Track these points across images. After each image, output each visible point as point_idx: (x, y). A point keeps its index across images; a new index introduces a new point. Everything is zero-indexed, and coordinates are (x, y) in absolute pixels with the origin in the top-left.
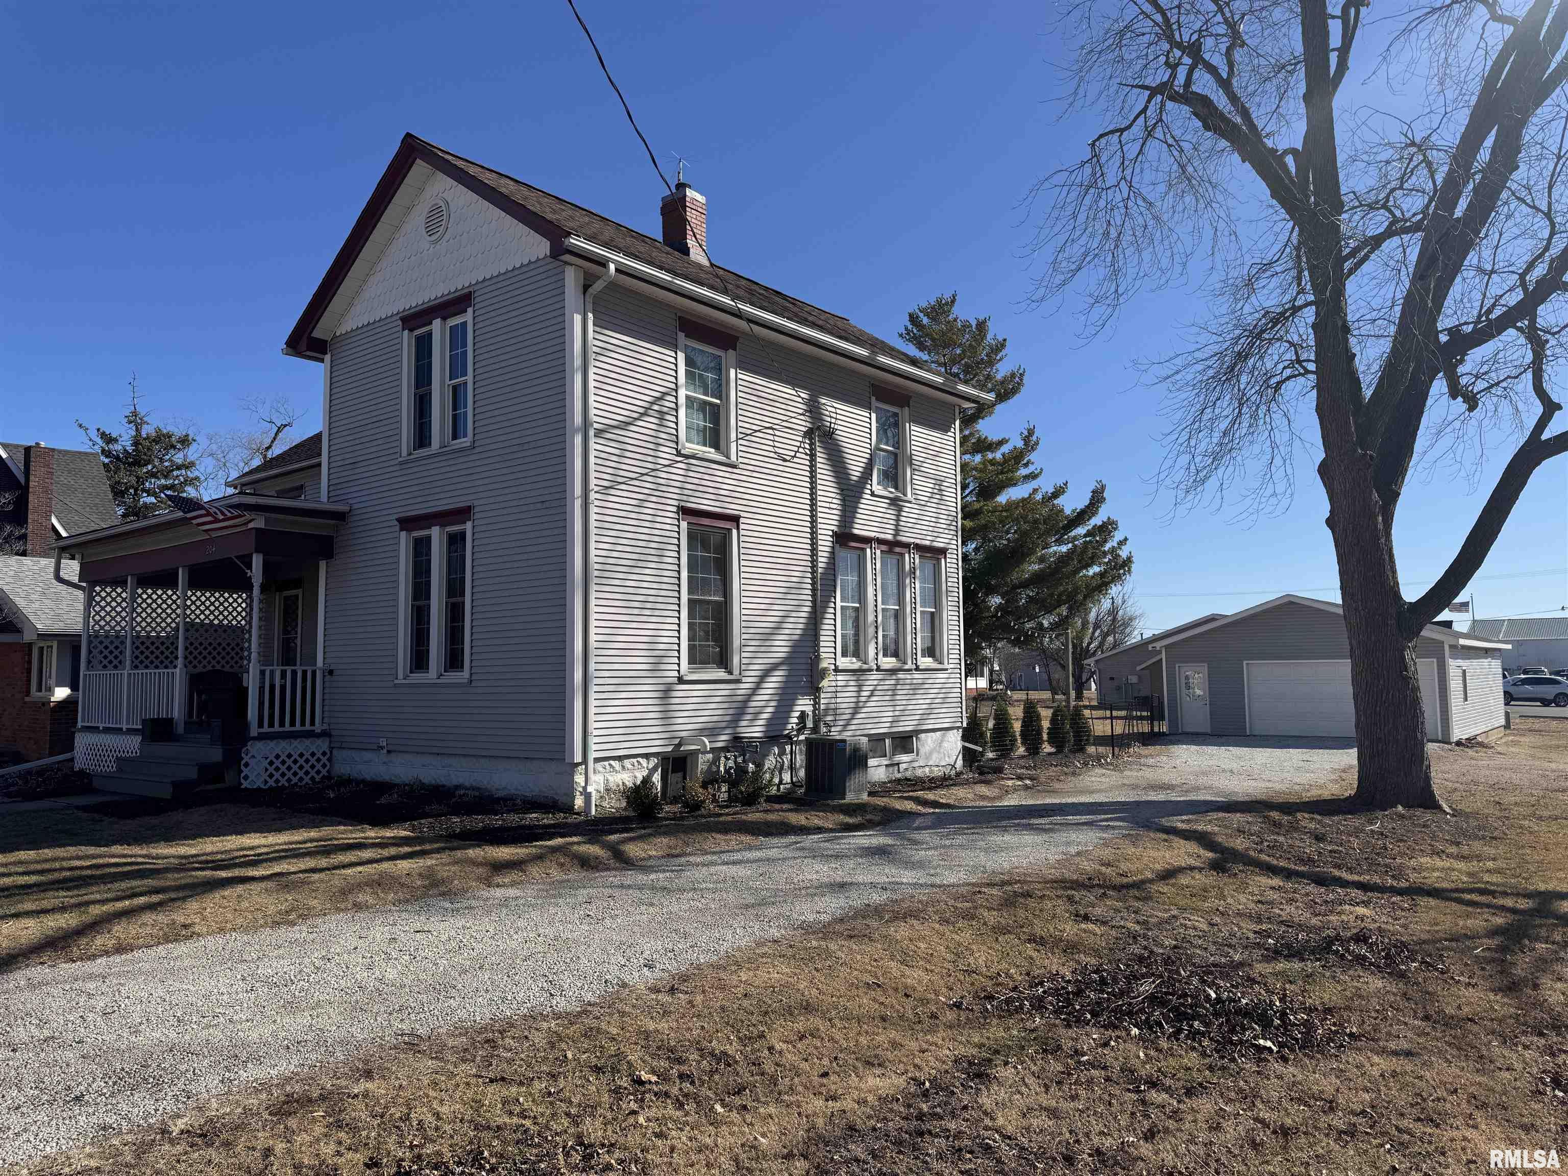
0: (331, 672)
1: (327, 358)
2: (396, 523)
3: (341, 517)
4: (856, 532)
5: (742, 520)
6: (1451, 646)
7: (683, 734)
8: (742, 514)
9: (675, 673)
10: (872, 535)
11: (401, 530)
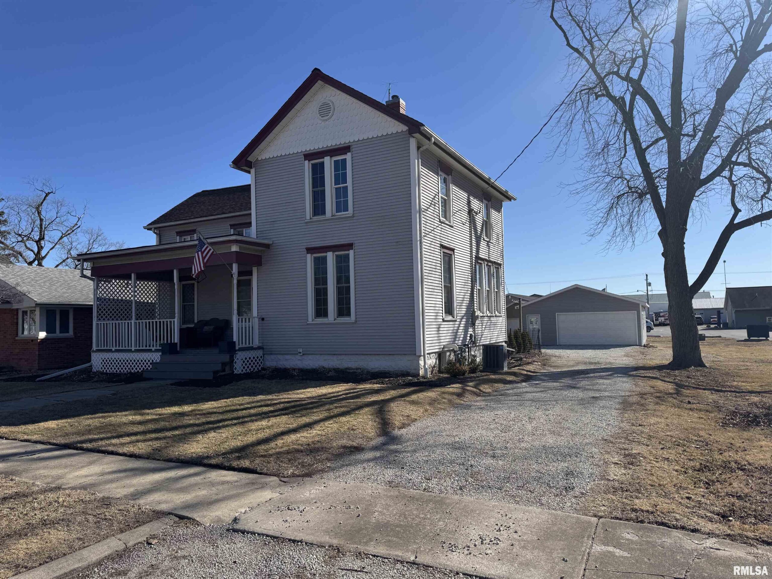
0: (263, 319)
1: (253, 171)
2: (305, 250)
3: (267, 246)
4: (480, 256)
5: (455, 251)
6: (642, 306)
7: (444, 344)
8: (456, 248)
9: (441, 318)
10: (484, 257)
11: (307, 253)
